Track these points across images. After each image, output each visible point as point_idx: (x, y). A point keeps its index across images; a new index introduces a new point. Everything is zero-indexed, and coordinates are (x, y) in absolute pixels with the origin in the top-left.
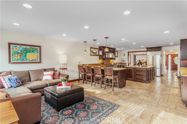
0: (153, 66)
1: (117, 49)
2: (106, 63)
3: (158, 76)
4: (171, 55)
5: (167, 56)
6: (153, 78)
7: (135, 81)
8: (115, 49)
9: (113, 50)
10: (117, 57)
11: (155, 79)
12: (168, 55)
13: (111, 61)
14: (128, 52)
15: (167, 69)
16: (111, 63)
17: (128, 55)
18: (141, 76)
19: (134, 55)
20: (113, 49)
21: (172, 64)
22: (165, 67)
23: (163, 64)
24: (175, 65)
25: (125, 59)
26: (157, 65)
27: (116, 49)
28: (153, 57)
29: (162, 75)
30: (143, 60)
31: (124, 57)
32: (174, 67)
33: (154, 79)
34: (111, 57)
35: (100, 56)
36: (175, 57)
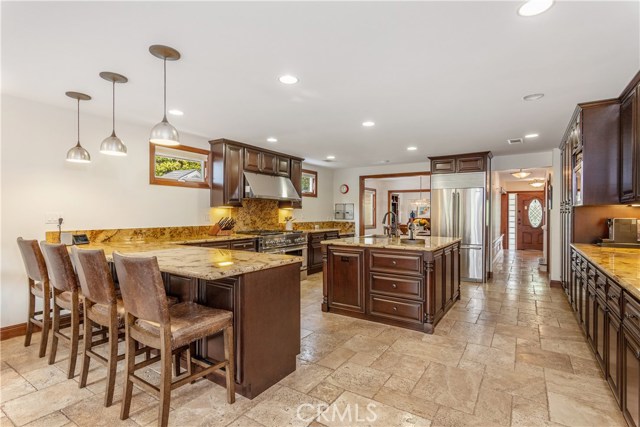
0: (457, 240)
1: (310, 161)
2: (254, 222)
3: (475, 282)
4: (519, 193)
5: (505, 197)
6: (456, 295)
7: (366, 316)
8: (300, 160)
9: (288, 165)
10: (316, 196)
11: (462, 297)
12: (508, 192)
13: (284, 213)
14: (362, 178)
15: (506, 245)
16: (281, 221)
17: (362, 188)
18: (396, 290)
19: (390, 192)
20: (291, 158)
21: (521, 226)
22: (499, 239)
23: (494, 228)
24: (529, 230)
25: (348, 209)
26: (470, 234)
27: (308, 160)
28: (456, 197)
29: (489, 277)
30: (422, 213)
31: (346, 199)
32: (528, 239)
33: (458, 298)
34: (285, 195)
35: (215, 187)
36: (530, 201)
